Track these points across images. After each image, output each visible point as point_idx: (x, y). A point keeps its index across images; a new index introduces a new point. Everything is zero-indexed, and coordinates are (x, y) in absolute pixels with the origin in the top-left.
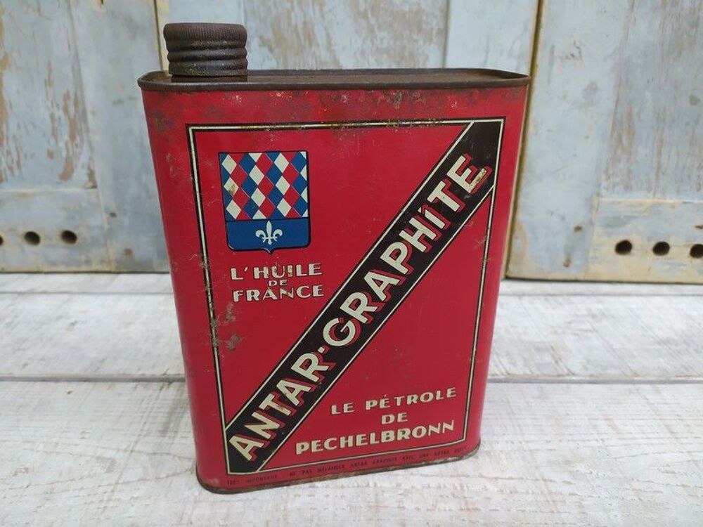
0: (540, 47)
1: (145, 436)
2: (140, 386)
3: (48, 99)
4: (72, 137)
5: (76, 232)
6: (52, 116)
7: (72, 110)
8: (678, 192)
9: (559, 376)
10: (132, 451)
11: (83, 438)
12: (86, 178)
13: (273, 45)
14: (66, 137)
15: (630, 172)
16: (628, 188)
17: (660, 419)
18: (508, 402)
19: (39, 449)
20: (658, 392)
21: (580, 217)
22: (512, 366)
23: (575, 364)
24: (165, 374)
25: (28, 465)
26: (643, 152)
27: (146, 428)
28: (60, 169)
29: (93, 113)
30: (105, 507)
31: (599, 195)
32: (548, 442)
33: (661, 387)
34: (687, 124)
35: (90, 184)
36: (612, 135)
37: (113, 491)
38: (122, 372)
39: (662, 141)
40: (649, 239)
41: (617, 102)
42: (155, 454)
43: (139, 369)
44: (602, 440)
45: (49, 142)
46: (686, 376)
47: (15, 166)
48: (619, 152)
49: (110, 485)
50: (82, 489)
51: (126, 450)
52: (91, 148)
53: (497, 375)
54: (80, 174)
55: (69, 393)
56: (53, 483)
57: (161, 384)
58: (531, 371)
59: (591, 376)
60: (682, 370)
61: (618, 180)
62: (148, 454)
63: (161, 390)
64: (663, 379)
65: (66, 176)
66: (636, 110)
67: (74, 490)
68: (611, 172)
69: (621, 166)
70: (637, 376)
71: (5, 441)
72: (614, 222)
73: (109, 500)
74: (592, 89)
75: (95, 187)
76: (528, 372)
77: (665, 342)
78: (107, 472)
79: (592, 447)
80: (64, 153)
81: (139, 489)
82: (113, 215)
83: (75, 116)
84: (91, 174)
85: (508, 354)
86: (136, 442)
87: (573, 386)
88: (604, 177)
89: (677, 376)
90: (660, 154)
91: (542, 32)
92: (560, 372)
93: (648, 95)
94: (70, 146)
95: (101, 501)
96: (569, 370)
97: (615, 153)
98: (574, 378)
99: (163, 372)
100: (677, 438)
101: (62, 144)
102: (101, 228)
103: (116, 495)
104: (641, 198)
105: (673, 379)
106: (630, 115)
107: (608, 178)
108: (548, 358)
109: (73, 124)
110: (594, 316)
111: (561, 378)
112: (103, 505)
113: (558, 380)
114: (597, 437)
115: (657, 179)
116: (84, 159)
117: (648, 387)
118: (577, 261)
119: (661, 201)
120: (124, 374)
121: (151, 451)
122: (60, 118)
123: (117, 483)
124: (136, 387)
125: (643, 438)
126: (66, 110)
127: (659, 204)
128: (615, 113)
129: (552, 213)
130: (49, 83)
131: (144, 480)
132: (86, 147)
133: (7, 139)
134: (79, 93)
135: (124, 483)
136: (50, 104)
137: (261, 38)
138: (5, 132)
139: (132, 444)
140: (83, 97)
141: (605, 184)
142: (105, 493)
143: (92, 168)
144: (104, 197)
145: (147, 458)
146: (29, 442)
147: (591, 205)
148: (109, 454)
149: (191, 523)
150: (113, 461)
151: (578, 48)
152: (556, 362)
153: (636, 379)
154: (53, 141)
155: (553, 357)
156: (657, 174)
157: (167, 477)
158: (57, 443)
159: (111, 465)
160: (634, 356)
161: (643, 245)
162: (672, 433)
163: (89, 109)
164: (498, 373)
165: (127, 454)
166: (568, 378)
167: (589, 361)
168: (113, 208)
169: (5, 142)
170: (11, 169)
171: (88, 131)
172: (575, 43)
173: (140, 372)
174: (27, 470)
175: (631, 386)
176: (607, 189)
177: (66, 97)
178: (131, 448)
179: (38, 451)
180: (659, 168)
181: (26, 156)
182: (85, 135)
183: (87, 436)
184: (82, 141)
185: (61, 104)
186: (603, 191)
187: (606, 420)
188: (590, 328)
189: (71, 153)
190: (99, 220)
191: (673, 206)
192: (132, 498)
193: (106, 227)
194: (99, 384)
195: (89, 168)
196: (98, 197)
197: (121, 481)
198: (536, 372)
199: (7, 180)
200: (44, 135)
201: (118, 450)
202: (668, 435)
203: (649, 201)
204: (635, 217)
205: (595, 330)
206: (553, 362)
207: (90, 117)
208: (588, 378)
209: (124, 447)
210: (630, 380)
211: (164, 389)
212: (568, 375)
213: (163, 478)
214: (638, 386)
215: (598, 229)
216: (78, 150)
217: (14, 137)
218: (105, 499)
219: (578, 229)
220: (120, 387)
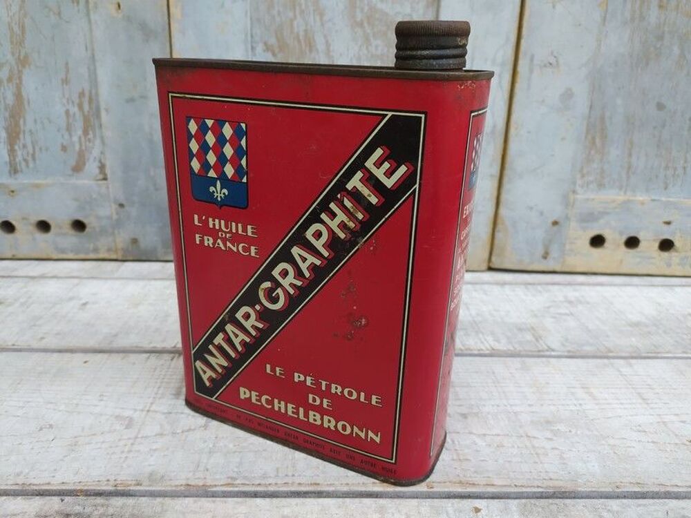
0: (521, 56)
1: (160, 398)
2: (153, 357)
3: (64, 96)
4: (86, 132)
5: (85, 221)
6: (67, 112)
7: (86, 107)
8: (647, 190)
9: (539, 351)
10: (148, 411)
11: (102, 400)
12: (97, 171)
13: (277, 50)
14: (80, 132)
15: (603, 171)
16: (601, 186)
17: (633, 388)
18: (494, 373)
19: (61, 409)
20: (631, 365)
21: (557, 212)
22: (497, 344)
23: (554, 341)
24: (175, 347)
25: (52, 422)
26: (614, 153)
27: (160, 392)
28: (73, 162)
29: (107, 110)
30: (126, 457)
31: (574, 192)
32: (530, 405)
33: (633, 361)
34: (655, 128)
35: (101, 176)
36: (586, 137)
37: (132, 444)
38: (135, 345)
39: (631, 143)
40: (621, 233)
41: (591, 107)
42: (170, 413)
43: (151, 343)
44: (580, 405)
45: (63, 136)
46: (655, 353)
47: (30, 159)
48: (593, 152)
49: (129, 439)
50: (103, 442)
51: (142, 410)
52: (103, 143)
53: (482, 350)
54: (92, 167)
55: (85, 362)
56: (76, 437)
57: (172, 355)
58: (514, 347)
59: (569, 351)
60: (653, 348)
61: (591, 178)
62: (164, 413)
63: (172, 360)
64: (634, 355)
65: (78, 168)
66: (608, 114)
67: (97, 443)
68: (585, 171)
69: (595, 165)
70: (612, 352)
71: (29, 402)
72: (589, 218)
73: (130, 451)
74: (568, 95)
75: (105, 179)
76: (512, 348)
77: (637, 324)
78: (126, 428)
79: (571, 410)
80: (77, 147)
81: (157, 442)
82: (121, 205)
83: (89, 112)
84: (102, 167)
85: (493, 333)
86: (152, 404)
87: (553, 360)
88: (579, 176)
89: (648, 353)
90: (630, 155)
91: (523, 42)
92: (541, 349)
93: (619, 101)
94: (83, 139)
95: (123, 452)
96: (548, 347)
97: (590, 153)
98: (553, 353)
99: (173, 345)
100: (647, 404)
101: (75, 139)
102: (110, 218)
103: (136, 447)
104: (613, 196)
105: (644, 355)
106: (602, 119)
107: (583, 176)
108: (529, 337)
109: (86, 120)
110: (570, 302)
111: (542, 353)
112: (124, 455)
113: (539, 355)
114: (575, 402)
115: (628, 177)
116: (96, 152)
117: (622, 362)
118: (554, 253)
119: (631, 198)
120: (137, 347)
121: (166, 411)
122: (74, 114)
123: (136, 438)
124: (148, 358)
125: (617, 404)
126: (80, 106)
127: (629, 201)
128: (590, 117)
129: (531, 208)
130: (66, 81)
131: (161, 435)
132: (98, 142)
133: (24, 133)
134: (93, 91)
135: (142, 437)
136: (65, 101)
137: (265, 44)
138: (22, 127)
139: (149, 405)
140: (97, 95)
141: (579, 182)
142: (126, 445)
143: (103, 161)
144: (114, 188)
145: (163, 417)
146: (51, 403)
147: (567, 202)
148: (127, 413)
149: (207, 470)
150: (131, 420)
151: (555, 57)
152: (537, 340)
153: (611, 354)
154: (67, 136)
155: (534, 335)
156: (628, 172)
157: (183, 432)
158: (77, 405)
159: (130, 423)
160: (608, 336)
161: (615, 239)
162: (644, 399)
163: (103, 106)
164: (484, 348)
165: (144, 413)
166: (548, 353)
167: (567, 340)
168: (122, 200)
169: (21, 136)
170: (25, 160)
171: (101, 126)
172: (552, 53)
173: (152, 345)
174: (51, 426)
175: (606, 361)
176: (582, 187)
177: (82, 94)
178: (147, 409)
179: (60, 411)
180: (629, 168)
181: (41, 149)
182: (97, 131)
183: (105, 398)
184: (95, 136)
185: (77, 101)
186: (578, 189)
187: (583, 388)
188: (567, 312)
189: (84, 148)
190: (107, 211)
191: (643, 203)
192: (150, 450)
193: (115, 217)
194: (113, 355)
195: (100, 161)
196: (108, 188)
197: (140, 436)
198: (519, 348)
199: (22, 171)
200: (58, 131)
201: (135, 410)
202: (640, 401)
203: (621, 198)
204: (607, 213)
205: (572, 314)
206: (534, 339)
207: (103, 114)
208: (566, 354)
209: (141, 407)
210: (605, 355)
211: (175, 359)
212: (547, 351)
213: (178, 434)
214: (612, 361)
215: (573, 224)
216: (91, 145)
217: (30, 131)
218: (126, 450)
219: (555, 223)
220: (133, 357)
